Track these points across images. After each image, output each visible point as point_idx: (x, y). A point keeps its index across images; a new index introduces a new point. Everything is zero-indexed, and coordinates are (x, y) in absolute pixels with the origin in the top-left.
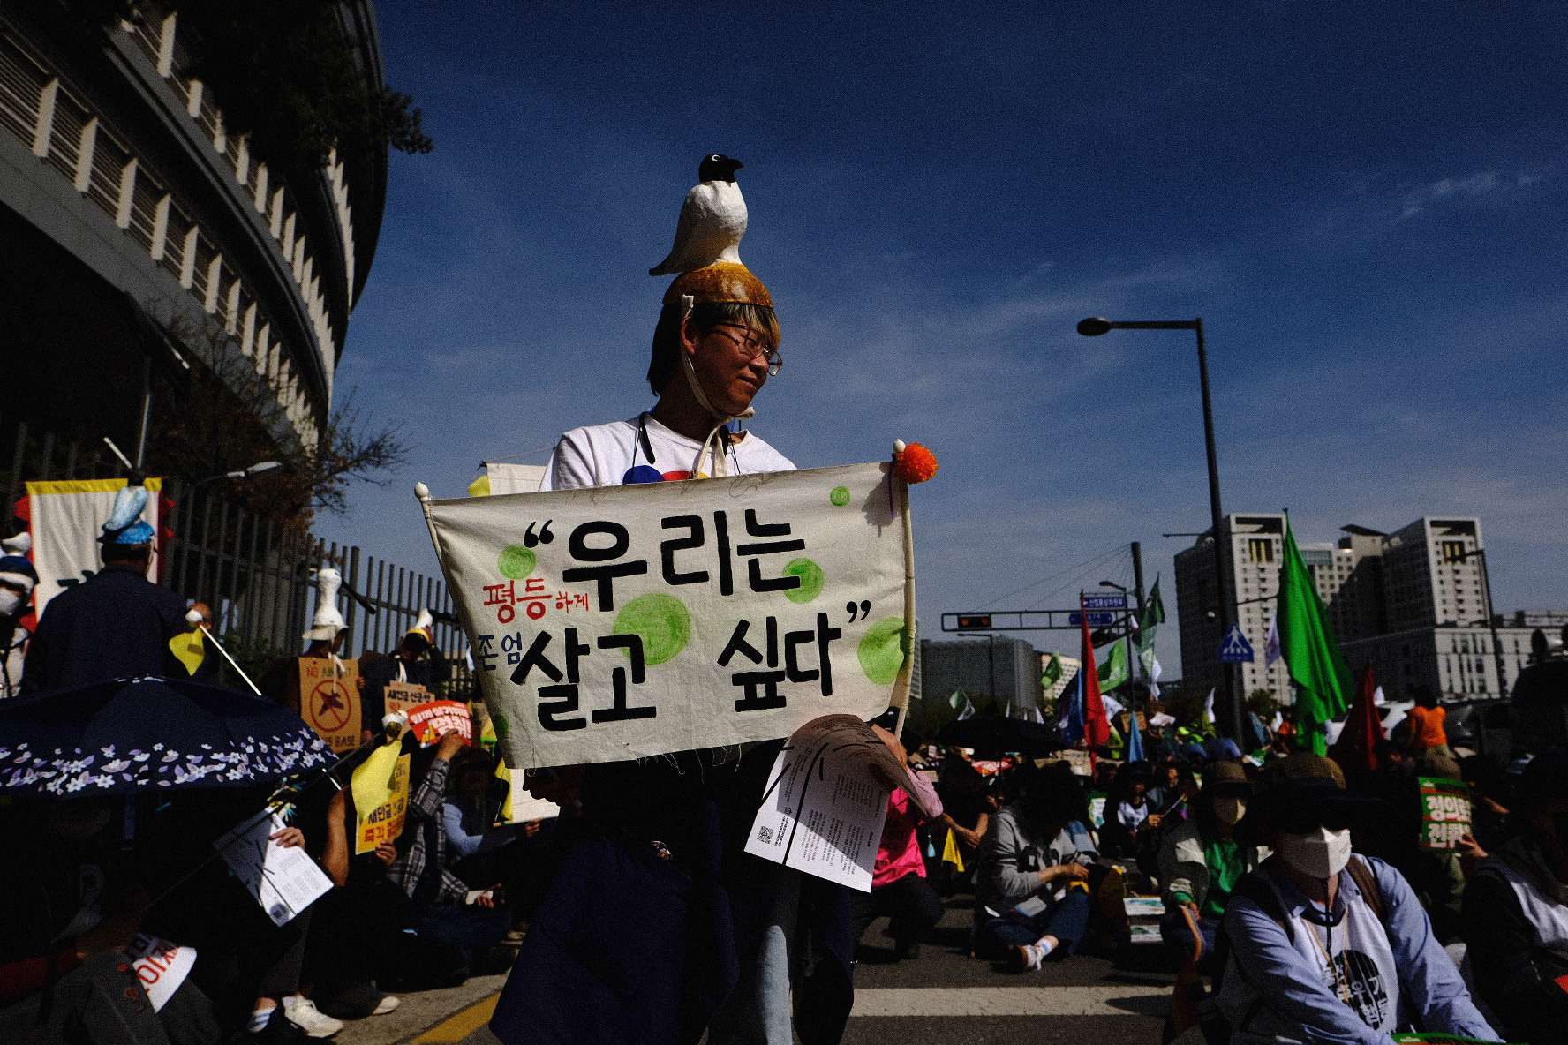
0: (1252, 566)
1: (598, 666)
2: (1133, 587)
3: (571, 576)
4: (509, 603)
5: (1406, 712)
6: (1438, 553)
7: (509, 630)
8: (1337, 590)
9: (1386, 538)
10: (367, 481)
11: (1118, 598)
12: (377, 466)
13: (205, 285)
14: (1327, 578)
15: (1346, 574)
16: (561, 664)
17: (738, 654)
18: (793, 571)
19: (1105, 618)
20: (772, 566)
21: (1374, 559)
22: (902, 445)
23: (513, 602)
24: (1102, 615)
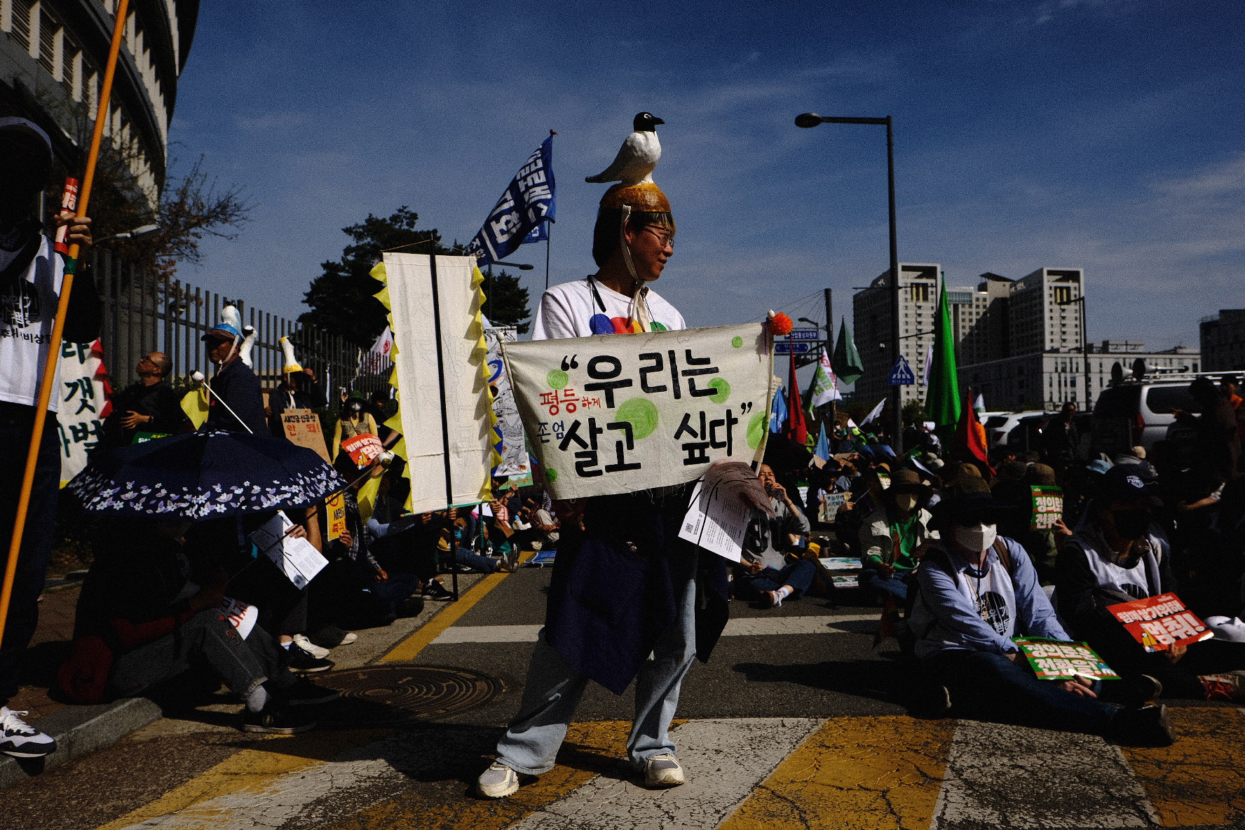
0: (912, 304)
1: (608, 441)
2: (825, 323)
3: (589, 387)
4: (555, 403)
5: (1019, 420)
6: (1051, 295)
7: (557, 419)
8: (974, 323)
9: (1014, 283)
10: (216, 234)
11: (813, 332)
12: (224, 223)
13: (51, 56)
14: (967, 314)
15: (981, 310)
16: (587, 438)
17: (685, 433)
18: (714, 385)
19: (803, 347)
20: (702, 382)
21: (1003, 300)
22: (773, 313)
23: (558, 403)
24: (800, 345)
